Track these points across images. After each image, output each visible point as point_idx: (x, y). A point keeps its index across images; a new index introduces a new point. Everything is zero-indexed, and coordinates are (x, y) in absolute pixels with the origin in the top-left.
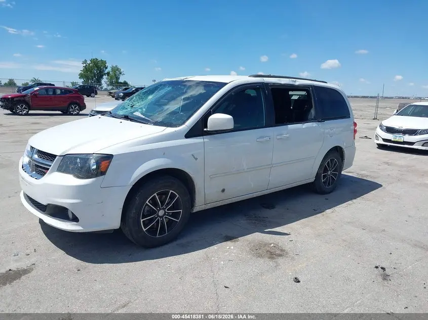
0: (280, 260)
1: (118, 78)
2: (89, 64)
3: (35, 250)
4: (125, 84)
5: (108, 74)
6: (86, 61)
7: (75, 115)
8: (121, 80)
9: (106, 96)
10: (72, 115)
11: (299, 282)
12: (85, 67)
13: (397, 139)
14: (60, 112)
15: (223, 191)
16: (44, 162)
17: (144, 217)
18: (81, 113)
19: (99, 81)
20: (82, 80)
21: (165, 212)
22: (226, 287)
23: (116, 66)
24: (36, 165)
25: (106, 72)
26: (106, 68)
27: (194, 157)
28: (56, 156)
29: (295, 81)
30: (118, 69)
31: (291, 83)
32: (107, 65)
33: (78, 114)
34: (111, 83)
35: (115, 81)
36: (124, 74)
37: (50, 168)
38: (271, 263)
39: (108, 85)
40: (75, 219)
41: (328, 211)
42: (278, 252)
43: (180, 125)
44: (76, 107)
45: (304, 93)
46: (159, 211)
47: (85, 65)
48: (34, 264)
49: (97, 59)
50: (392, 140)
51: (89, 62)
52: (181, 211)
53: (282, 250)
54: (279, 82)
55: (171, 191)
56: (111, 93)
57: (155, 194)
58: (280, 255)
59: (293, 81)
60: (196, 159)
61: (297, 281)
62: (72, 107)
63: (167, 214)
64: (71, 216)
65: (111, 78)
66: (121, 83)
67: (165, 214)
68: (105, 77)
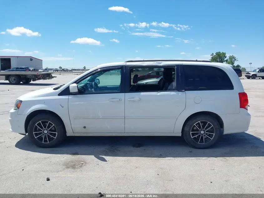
1: (233, 64)
2: (215, 56)
4: (238, 67)
5: (227, 61)
6: (213, 54)
12: (212, 58)
23: (233, 56)
25: (225, 60)
26: (226, 57)
27: (61, 106)
32: (226, 55)
36: (237, 60)
46: (44, 130)
47: (212, 56)
49: (220, 52)
51: (215, 54)
52: (56, 133)
55: (49, 122)
57: (40, 122)
60: (63, 107)
63: (49, 133)
66: (235, 66)
67: (47, 133)
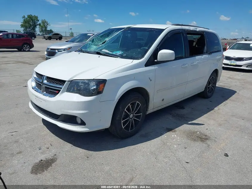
0: (208, 142)
1: (46, 28)
2: (27, 18)
3: (51, 144)
4: (51, 31)
5: (40, 24)
6: (24, 16)
7: (27, 51)
8: (48, 29)
9: (41, 39)
10: (25, 51)
11: (228, 156)
12: (24, 20)
13: (232, 64)
14: (17, 50)
15: (163, 100)
16: (54, 85)
17: (123, 119)
18: (31, 50)
19: (34, 29)
20: (23, 29)
21: (134, 115)
22: (187, 163)
24: (46, 87)
25: (38, 24)
26: (38, 21)
27: (150, 79)
28: (66, 81)
29: (197, 29)
30: (45, 22)
31: (195, 30)
32: (38, 19)
33: (29, 51)
34: (42, 31)
35: (44, 30)
36: (50, 25)
37: (62, 90)
38: (204, 145)
39: (40, 32)
40: (83, 123)
41: (216, 109)
42: (204, 137)
43: (141, 58)
44: (27, 46)
45: (200, 36)
46: (131, 114)
48: (55, 155)
49: (31, 15)
50: (229, 64)
51: (26, 17)
52: (141, 114)
53: (206, 136)
54: (189, 29)
55: (137, 102)
56: (45, 37)
57: (129, 104)
58: (207, 139)
59: (196, 28)
60: (151, 80)
61: (226, 155)
62: (25, 46)
63: (134, 116)
64: (79, 121)
65: (42, 27)
66: (48, 31)
67: (133, 117)
68: (38, 27)
